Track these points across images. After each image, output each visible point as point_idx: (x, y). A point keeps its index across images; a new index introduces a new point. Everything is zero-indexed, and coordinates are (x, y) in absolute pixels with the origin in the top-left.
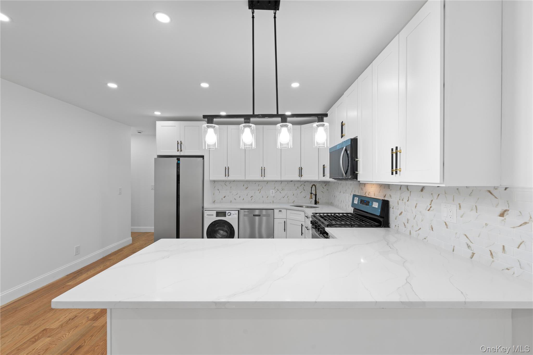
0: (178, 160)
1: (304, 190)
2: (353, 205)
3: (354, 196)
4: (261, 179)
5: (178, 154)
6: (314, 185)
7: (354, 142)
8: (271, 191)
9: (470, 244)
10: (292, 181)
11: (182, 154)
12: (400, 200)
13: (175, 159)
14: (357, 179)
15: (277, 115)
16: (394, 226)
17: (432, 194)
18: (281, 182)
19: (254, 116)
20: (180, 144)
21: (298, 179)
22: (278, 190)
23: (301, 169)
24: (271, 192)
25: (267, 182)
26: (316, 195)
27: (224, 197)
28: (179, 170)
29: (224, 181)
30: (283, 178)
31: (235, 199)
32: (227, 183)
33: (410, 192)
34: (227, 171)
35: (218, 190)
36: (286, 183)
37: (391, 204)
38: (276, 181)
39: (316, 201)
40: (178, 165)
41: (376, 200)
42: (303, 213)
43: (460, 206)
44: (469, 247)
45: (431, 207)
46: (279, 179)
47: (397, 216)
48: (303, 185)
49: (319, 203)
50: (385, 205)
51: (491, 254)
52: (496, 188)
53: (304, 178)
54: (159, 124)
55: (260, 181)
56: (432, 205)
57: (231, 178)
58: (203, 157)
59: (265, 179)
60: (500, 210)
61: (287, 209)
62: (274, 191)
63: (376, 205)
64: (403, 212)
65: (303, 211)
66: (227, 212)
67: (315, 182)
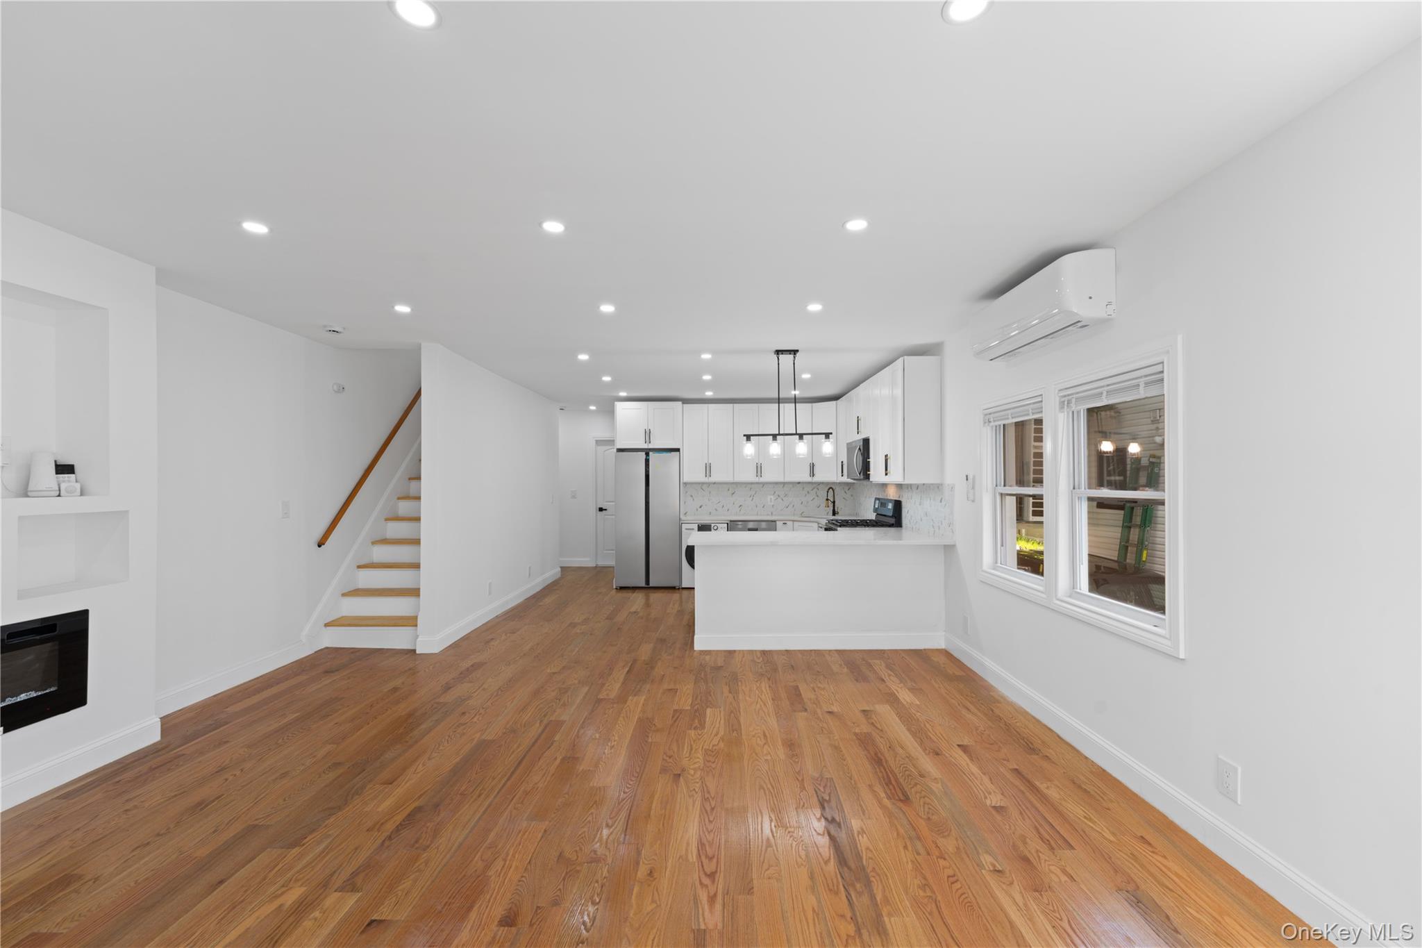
0: (647, 454)
1: (817, 496)
2: (875, 510)
3: (876, 499)
4: (757, 480)
5: (645, 446)
6: (831, 487)
7: (866, 442)
8: (769, 497)
10: (799, 483)
11: (651, 446)
12: (908, 498)
13: (643, 454)
14: (869, 479)
15: (796, 434)
16: (907, 524)
18: (784, 484)
19: (779, 434)
20: (648, 435)
21: (810, 479)
22: (779, 496)
23: (812, 466)
24: (769, 500)
25: (764, 484)
26: (834, 502)
27: (700, 507)
28: (649, 468)
29: (699, 483)
30: (788, 479)
31: (716, 510)
32: (704, 487)
34: (708, 469)
35: (692, 496)
36: (791, 486)
37: (904, 504)
38: (776, 483)
39: (834, 511)
40: (647, 461)
41: (890, 501)
42: (817, 524)
46: (781, 479)
47: (908, 514)
48: (816, 490)
49: (838, 513)
50: (898, 505)
53: (817, 479)
54: (620, 406)
55: (752, 483)
57: (713, 479)
58: (678, 450)
59: (762, 480)
61: (793, 521)
62: (772, 497)
63: (890, 506)
64: (911, 508)
65: (816, 522)
66: (713, 525)
67: (834, 483)
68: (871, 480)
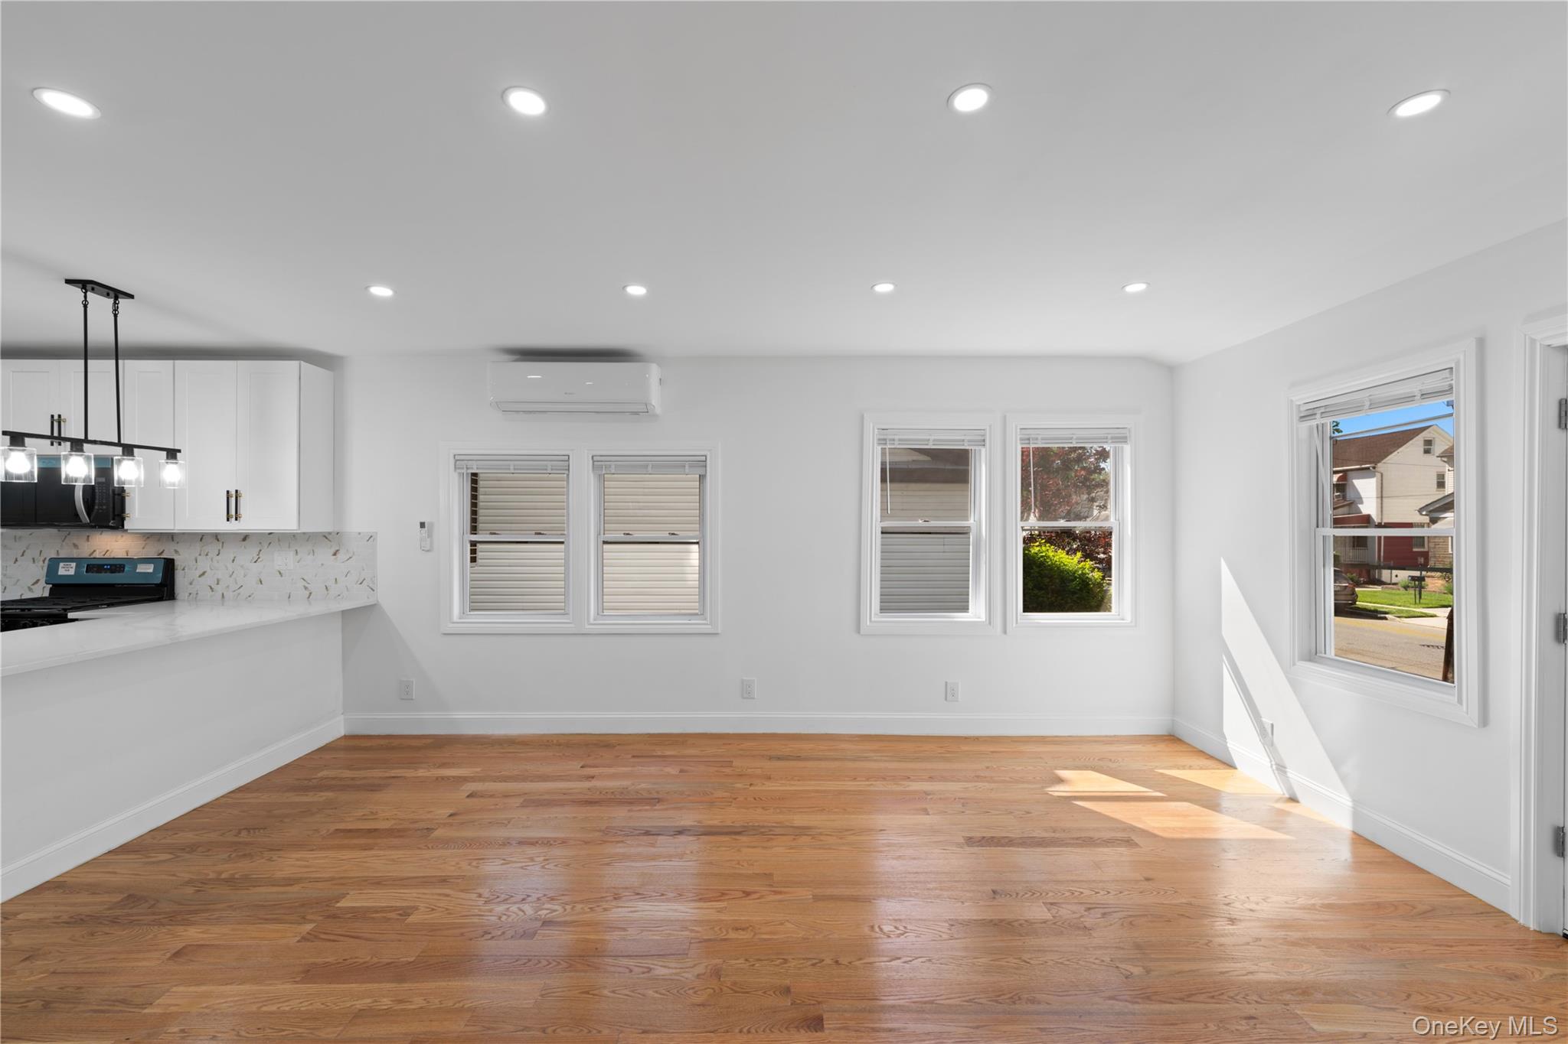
3: (56, 561)
9: (307, 585)
12: (200, 555)
16: (187, 594)
17: (260, 543)
33: (223, 543)
37: (180, 564)
41: (150, 560)
43: (297, 552)
44: (306, 588)
45: (259, 558)
47: (193, 580)
50: (169, 566)
51: (327, 588)
52: (330, 533)
56: (260, 555)
60: (333, 550)
63: (150, 568)
64: (209, 571)
68: (126, 528)
